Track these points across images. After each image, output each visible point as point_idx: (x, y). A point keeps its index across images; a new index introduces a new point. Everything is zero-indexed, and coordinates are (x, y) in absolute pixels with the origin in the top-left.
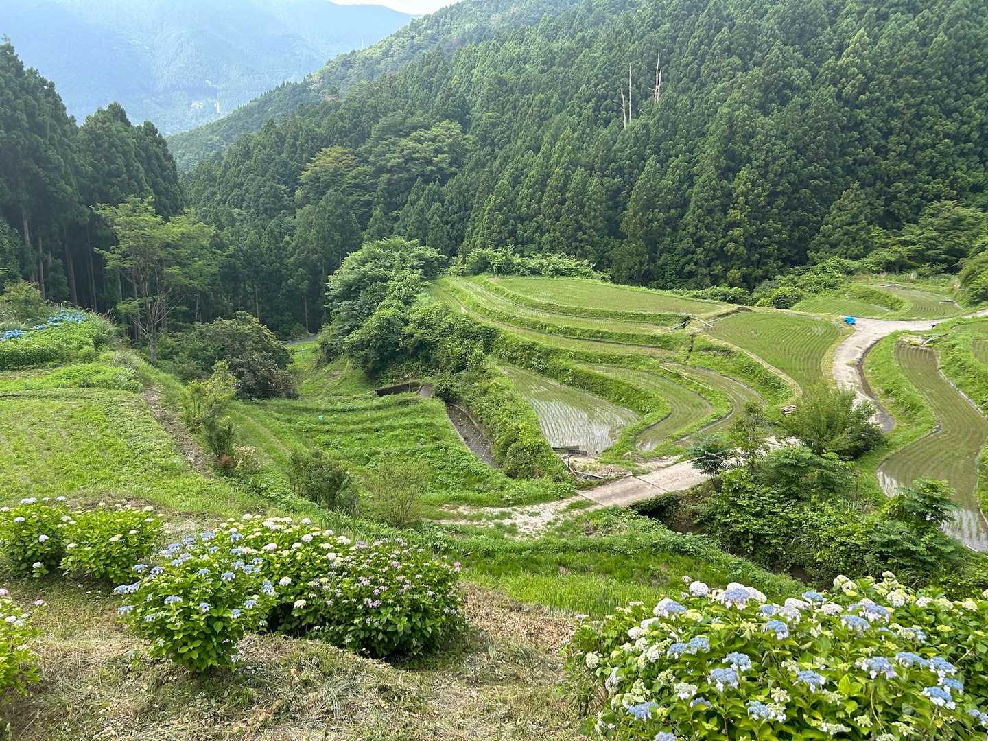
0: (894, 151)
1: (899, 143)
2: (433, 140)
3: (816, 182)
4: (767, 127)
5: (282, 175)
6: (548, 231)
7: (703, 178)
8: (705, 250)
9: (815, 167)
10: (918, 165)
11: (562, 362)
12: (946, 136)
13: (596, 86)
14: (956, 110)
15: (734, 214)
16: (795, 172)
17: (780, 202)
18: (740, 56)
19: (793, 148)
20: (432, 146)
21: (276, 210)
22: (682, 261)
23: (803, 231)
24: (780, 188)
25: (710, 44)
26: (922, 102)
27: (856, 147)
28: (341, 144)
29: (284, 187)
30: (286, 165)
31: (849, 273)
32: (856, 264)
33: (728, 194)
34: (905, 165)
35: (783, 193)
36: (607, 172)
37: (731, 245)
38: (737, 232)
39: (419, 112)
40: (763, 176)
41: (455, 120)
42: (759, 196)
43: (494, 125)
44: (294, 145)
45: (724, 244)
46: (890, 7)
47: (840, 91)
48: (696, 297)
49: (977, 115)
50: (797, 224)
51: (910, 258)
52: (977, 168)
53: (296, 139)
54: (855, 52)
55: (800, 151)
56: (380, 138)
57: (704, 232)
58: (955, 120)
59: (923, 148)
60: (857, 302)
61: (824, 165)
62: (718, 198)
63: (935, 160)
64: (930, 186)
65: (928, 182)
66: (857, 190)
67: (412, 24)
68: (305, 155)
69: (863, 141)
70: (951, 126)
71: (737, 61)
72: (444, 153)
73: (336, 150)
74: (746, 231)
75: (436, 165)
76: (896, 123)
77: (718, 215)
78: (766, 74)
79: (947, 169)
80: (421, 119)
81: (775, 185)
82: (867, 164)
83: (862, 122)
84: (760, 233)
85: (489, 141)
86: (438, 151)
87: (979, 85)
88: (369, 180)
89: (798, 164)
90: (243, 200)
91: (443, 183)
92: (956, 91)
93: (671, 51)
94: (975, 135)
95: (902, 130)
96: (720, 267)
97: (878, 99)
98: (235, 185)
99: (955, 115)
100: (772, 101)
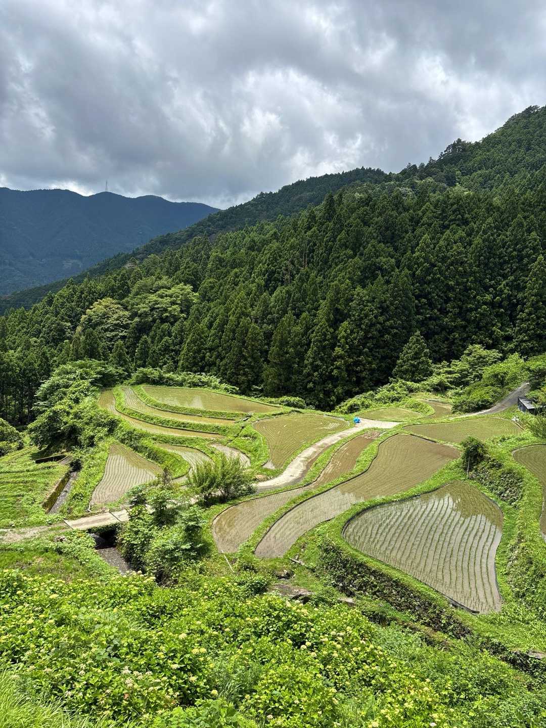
0: (451, 312)
1: (454, 308)
2: (171, 296)
3: (395, 331)
4: (361, 294)
5: (69, 316)
7: (319, 326)
8: (319, 374)
9: (394, 321)
10: (468, 321)
11: (145, 442)
12: (485, 303)
13: (268, 265)
14: (491, 286)
15: (338, 350)
16: (380, 323)
17: (370, 343)
18: (352, 249)
19: (379, 308)
20: (169, 300)
21: (60, 339)
23: (388, 363)
24: (370, 335)
25: (334, 241)
26: (469, 281)
27: (426, 309)
28: (112, 297)
29: (69, 324)
30: (72, 309)
31: (411, 390)
32: (416, 385)
33: (335, 337)
34: (459, 321)
35: (372, 338)
37: (336, 371)
38: (340, 362)
39: (165, 277)
40: (359, 326)
41: (189, 283)
42: (355, 339)
43: (212, 288)
44: (81, 297)
45: (332, 370)
46: (450, 221)
47: (414, 274)
48: (271, 402)
49: (506, 291)
50: (383, 358)
51: (451, 383)
52: (508, 325)
53: (82, 293)
54: (423, 249)
55: (384, 310)
56: (137, 294)
57: (319, 363)
58: (491, 293)
59: (471, 310)
60: (410, 411)
61: (401, 320)
62: (328, 340)
63: (478, 319)
66: (418, 336)
67: (209, 217)
68: (87, 303)
69: (431, 305)
70: (488, 297)
71: (350, 252)
72: (177, 304)
73: (107, 301)
74: (346, 362)
75: (170, 312)
77: (328, 351)
78: (364, 261)
79: (487, 324)
80: (166, 283)
81: (367, 332)
82: (435, 320)
83: (429, 293)
84: (357, 363)
85: (207, 298)
86: (173, 303)
87: (506, 272)
88: (126, 321)
89: (382, 319)
90: (40, 332)
91: (172, 324)
92: (491, 274)
93: (315, 244)
94: (505, 303)
95: (455, 298)
96: (330, 385)
97: (439, 279)
98: (37, 322)
99: (491, 289)
100: (368, 278)
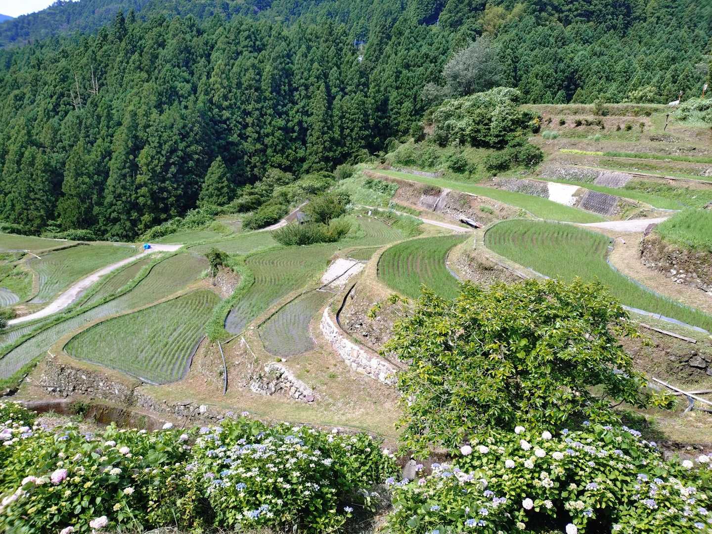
0: (251, 137)
1: (253, 132)
3: (197, 156)
4: (158, 121)
6: (10, 192)
7: (117, 154)
8: (123, 202)
9: (195, 147)
10: (266, 146)
12: (280, 128)
15: (140, 179)
16: (181, 149)
17: (173, 169)
18: (147, 72)
19: (178, 134)
22: (109, 211)
23: (194, 188)
24: (171, 161)
25: (128, 63)
26: (263, 107)
27: (227, 135)
31: (215, 214)
32: (220, 208)
33: (135, 165)
34: (259, 146)
35: (173, 163)
36: (55, 149)
37: (141, 199)
38: (144, 190)
40: (159, 153)
42: (157, 166)
45: (137, 198)
46: (243, 48)
47: (212, 99)
48: (54, 237)
49: (297, 116)
52: (301, 148)
54: (218, 75)
55: (184, 136)
57: (120, 190)
58: (284, 119)
59: (267, 135)
61: (202, 145)
62: (127, 168)
63: (275, 143)
64: (275, 159)
65: (274, 156)
66: (220, 161)
70: (282, 123)
71: (144, 75)
74: (150, 189)
76: (249, 120)
77: (130, 179)
79: (283, 148)
81: (168, 158)
84: (162, 190)
89: (182, 146)
94: (297, 128)
95: (253, 124)
96: (136, 214)
97: (235, 104)
99: (284, 116)
100: (165, 103)
